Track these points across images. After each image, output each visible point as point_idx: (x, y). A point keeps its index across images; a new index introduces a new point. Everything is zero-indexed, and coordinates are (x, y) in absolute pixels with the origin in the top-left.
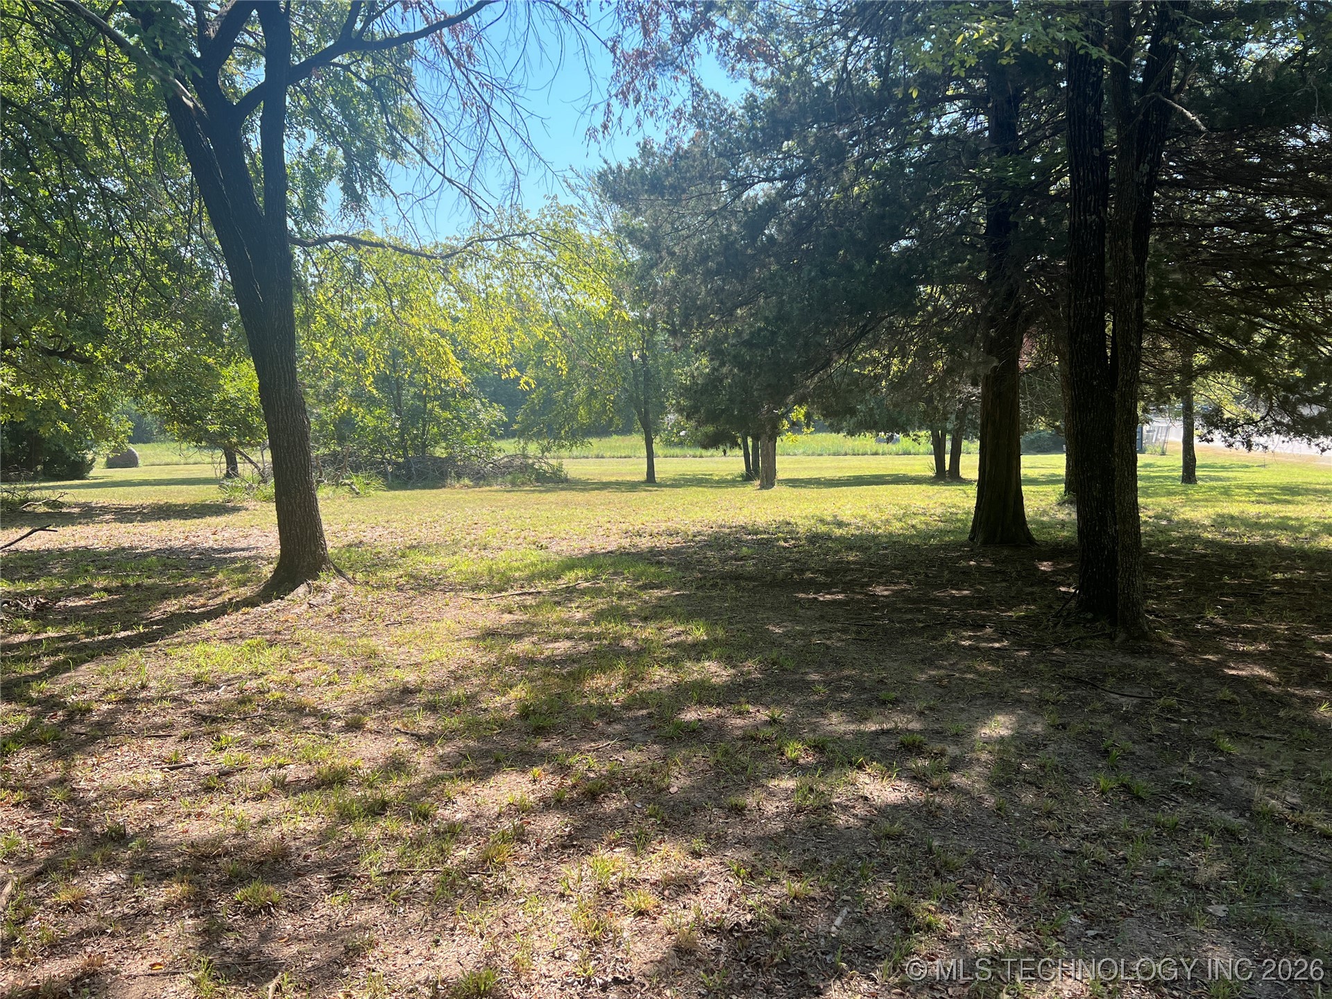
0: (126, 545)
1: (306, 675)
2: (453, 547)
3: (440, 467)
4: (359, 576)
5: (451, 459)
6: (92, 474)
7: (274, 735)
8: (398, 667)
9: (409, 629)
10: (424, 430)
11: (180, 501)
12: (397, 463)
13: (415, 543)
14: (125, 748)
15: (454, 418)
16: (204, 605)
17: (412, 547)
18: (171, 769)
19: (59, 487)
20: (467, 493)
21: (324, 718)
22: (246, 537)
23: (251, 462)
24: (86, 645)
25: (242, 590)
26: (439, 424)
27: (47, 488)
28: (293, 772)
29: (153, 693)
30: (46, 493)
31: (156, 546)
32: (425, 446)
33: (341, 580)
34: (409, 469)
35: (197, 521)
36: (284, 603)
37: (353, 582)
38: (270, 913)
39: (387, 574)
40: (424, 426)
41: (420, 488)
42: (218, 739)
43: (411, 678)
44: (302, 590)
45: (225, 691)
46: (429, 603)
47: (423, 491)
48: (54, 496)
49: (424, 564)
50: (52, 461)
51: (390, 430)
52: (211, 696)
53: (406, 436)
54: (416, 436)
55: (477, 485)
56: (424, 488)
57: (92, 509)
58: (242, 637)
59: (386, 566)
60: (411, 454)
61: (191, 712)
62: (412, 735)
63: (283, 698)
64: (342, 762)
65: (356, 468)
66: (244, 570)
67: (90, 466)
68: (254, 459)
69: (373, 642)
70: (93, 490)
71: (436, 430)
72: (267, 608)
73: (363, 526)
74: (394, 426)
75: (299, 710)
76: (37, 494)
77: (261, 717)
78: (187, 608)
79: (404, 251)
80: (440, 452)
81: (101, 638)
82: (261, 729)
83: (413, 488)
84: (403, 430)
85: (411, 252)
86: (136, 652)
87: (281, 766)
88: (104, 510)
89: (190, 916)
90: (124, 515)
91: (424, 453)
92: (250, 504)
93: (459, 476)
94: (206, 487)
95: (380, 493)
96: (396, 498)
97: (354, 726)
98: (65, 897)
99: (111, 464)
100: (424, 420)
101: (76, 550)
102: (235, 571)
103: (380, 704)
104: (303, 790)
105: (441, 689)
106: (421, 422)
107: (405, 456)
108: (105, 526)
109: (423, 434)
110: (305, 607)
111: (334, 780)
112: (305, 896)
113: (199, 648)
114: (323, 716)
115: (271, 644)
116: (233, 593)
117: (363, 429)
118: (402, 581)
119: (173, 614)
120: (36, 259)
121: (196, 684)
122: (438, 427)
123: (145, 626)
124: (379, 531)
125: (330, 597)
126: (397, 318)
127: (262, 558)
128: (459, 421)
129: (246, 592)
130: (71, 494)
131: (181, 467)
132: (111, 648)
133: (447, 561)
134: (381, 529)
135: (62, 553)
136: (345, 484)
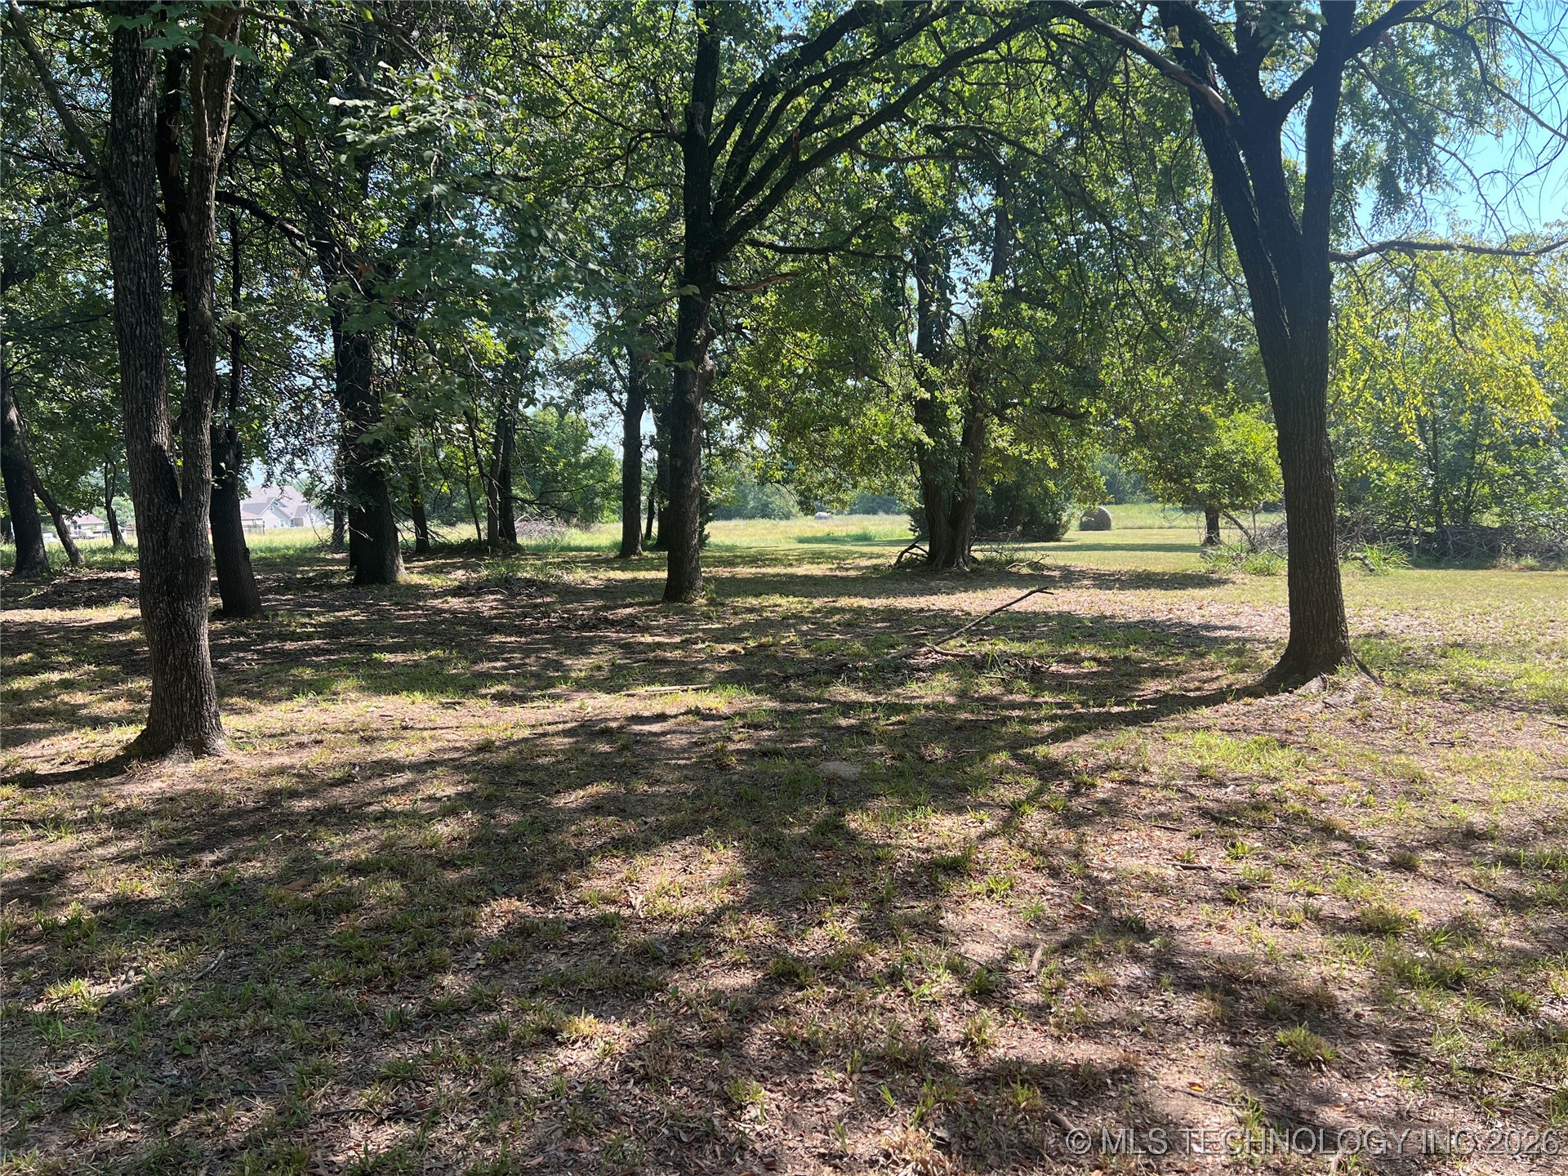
0: (1108, 614)
1: (1330, 789)
2: (1519, 651)
3: (1491, 541)
4: (1387, 676)
5: (1506, 530)
6: (1066, 536)
7: (1298, 854)
8: (1455, 801)
9: (1466, 754)
10: (1468, 490)
11: (1158, 569)
12: (1425, 534)
13: (1460, 640)
14: (1134, 834)
15: (1517, 474)
16: (1198, 689)
17: (1456, 645)
18: (1185, 868)
19: (1042, 549)
20: (1531, 577)
21: (1360, 847)
22: (1237, 615)
23: (1241, 527)
24: (1081, 716)
25: (1242, 676)
26: (1491, 482)
27: (1031, 549)
28: (1326, 904)
29: (1155, 779)
30: (1030, 555)
31: (1138, 617)
32: (1468, 511)
33: (1365, 678)
34: (1443, 542)
35: (1179, 592)
36: (1293, 698)
37: (1379, 681)
38: (1320, 1070)
39: (1423, 677)
40: (1469, 485)
41: (1457, 567)
42: (1233, 845)
43: (1477, 818)
44: (1314, 684)
45: (1234, 791)
46: (1490, 723)
47: (1463, 572)
48: (1036, 557)
49: (1480, 671)
50: (1031, 522)
51: (1420, 489)
52: (1217, 793)
53: (1442, 499)
54: (1457, 498)
55: (1543, 567)
56: (1464, 567)
57: (1071, 573)
58: (1246, 730)
59: (1423, 667)
60: (1447, 521)
61: (1199, 808)
62: (1488, 895)
63: (1305, 813)
64: (1393, 908)
65: (1372, 539)
66: (1239, 653)
67: (1065, 528)
68: (1245, 524)
69: (1415, 763)
70: (1070, 553)
71: (1487, 490)
72: (1273, 701)
73: (1383, 613)
74: (1424, 485)
75: (1327, 831)
76: (1020, 555)
77: (1279, 830)
78: (1181, 689)
79: (1480, 251)
80: (1490, 519)
81: (1096, 710)
82: (1281, 845)
83: (1446, 568)
84: (1436, 492)
85: (1490, 251)
86: (1133, 731)
87: (1310, 894)
88: (1083, 574)
89: (1226, 1042)
90: (1103, 581)
91: (1465, 520)
92: (1238, 577)
93: (1519, 554)
94: (1185, 554)
95: (1401, 571)
96: (1425, 579)
97: (1403, 864)
98: (1092, 978)
99: (1084, 527)
100: (1470, 477)
101: (1060, 614)
102: (1228, 652)
103: (1435, 846)
104: (1342, 930)
105: (1522, 841)
106: (1464, 479)
107: (1438, 524)
108: (1086, 593)
109: (1467, 495)
110: (1320, 705)
111: (1381, 927)
112: (1362, 1064)
113: (1199, 736)
114: (1358, 845)
115: (1283, 745)
116: (1231, 678)
117: (1381, 489)
118: (1447, 688)
119: (1166, 695)
120: (1040, 314)
121: (1200, 777)
122: (1491, 487)
123: (1139, 703)
124: (1406, 620)
125: (1350, 697)
126: (1460, 342)
127: (1259, 641)
128: (1524, 477)
129: (1246, 679)
130: (1051, 556)
131: (1155, 531)
132: (1105, 722)
133: (1512, 669)
134: (1407, 618)
135: (1047, 617)
136: (1356, 558)
